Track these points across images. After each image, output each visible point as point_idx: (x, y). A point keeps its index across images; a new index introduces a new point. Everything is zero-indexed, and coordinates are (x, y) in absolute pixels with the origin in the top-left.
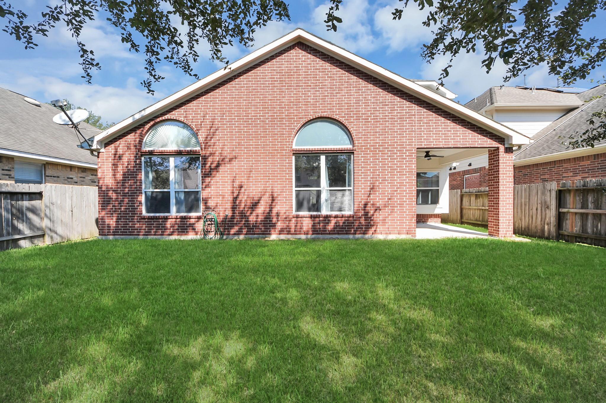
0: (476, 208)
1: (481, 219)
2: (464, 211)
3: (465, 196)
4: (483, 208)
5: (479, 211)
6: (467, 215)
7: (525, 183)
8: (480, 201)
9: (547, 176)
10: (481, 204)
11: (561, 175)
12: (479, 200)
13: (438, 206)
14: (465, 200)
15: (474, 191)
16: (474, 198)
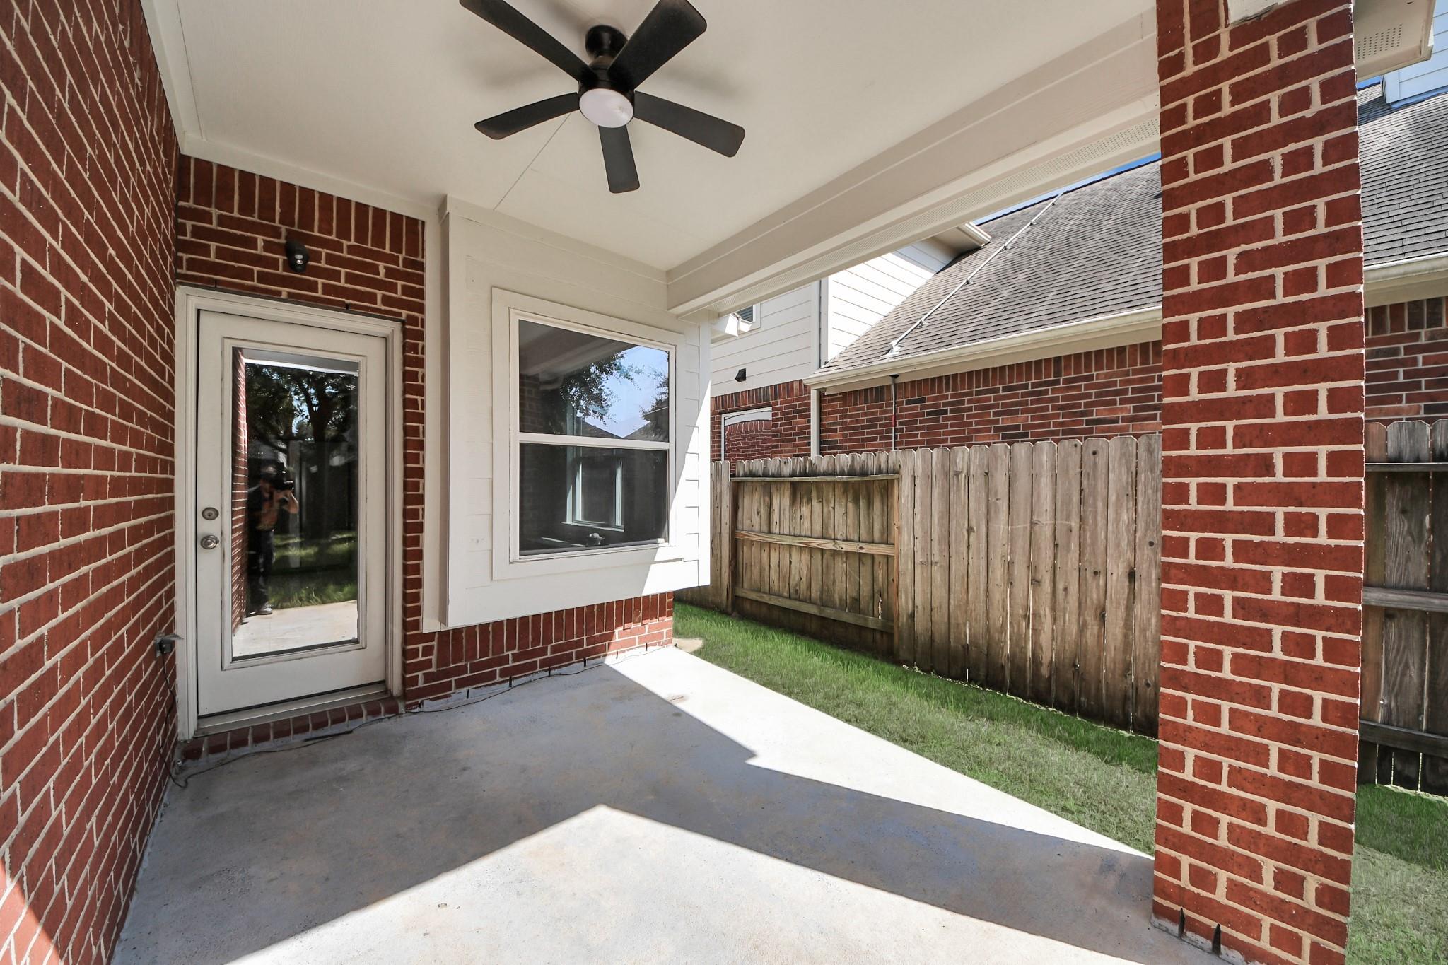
0: (796, 542)
1: (815, 594)
2: (745, 552)
3: (747, 489)
4: (829, 545)
5: (805, 557)
6: (756, 571)
7: (932, 444)
8: (812, 515)
9: (1022, 419)
10: (818, 528)
11: (1083, 414)
12: (805, 510)
13: (663, 549)
14: (751, 504)
15: (786, 470)
16: (786, 502)
